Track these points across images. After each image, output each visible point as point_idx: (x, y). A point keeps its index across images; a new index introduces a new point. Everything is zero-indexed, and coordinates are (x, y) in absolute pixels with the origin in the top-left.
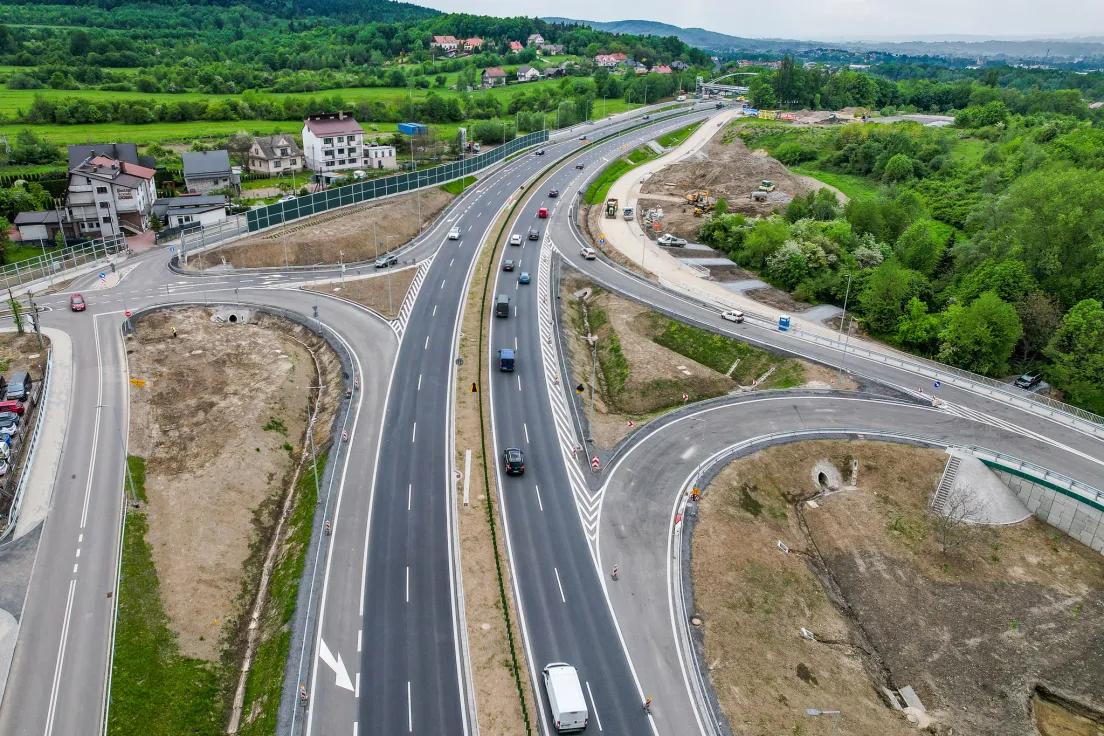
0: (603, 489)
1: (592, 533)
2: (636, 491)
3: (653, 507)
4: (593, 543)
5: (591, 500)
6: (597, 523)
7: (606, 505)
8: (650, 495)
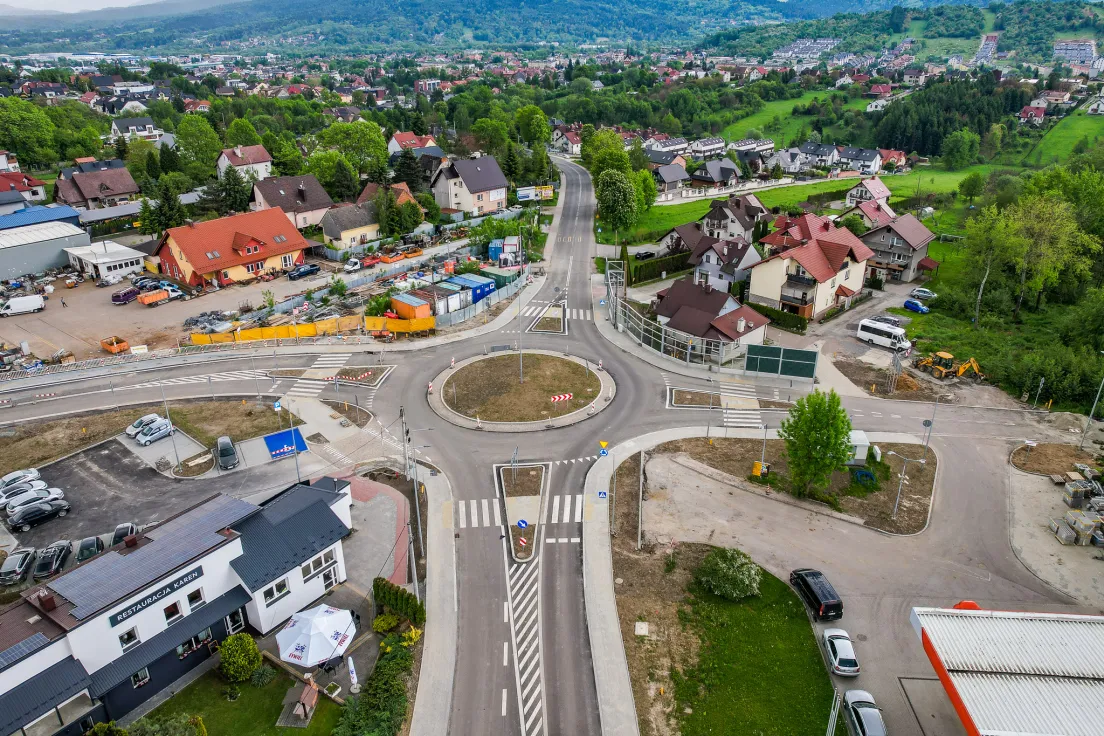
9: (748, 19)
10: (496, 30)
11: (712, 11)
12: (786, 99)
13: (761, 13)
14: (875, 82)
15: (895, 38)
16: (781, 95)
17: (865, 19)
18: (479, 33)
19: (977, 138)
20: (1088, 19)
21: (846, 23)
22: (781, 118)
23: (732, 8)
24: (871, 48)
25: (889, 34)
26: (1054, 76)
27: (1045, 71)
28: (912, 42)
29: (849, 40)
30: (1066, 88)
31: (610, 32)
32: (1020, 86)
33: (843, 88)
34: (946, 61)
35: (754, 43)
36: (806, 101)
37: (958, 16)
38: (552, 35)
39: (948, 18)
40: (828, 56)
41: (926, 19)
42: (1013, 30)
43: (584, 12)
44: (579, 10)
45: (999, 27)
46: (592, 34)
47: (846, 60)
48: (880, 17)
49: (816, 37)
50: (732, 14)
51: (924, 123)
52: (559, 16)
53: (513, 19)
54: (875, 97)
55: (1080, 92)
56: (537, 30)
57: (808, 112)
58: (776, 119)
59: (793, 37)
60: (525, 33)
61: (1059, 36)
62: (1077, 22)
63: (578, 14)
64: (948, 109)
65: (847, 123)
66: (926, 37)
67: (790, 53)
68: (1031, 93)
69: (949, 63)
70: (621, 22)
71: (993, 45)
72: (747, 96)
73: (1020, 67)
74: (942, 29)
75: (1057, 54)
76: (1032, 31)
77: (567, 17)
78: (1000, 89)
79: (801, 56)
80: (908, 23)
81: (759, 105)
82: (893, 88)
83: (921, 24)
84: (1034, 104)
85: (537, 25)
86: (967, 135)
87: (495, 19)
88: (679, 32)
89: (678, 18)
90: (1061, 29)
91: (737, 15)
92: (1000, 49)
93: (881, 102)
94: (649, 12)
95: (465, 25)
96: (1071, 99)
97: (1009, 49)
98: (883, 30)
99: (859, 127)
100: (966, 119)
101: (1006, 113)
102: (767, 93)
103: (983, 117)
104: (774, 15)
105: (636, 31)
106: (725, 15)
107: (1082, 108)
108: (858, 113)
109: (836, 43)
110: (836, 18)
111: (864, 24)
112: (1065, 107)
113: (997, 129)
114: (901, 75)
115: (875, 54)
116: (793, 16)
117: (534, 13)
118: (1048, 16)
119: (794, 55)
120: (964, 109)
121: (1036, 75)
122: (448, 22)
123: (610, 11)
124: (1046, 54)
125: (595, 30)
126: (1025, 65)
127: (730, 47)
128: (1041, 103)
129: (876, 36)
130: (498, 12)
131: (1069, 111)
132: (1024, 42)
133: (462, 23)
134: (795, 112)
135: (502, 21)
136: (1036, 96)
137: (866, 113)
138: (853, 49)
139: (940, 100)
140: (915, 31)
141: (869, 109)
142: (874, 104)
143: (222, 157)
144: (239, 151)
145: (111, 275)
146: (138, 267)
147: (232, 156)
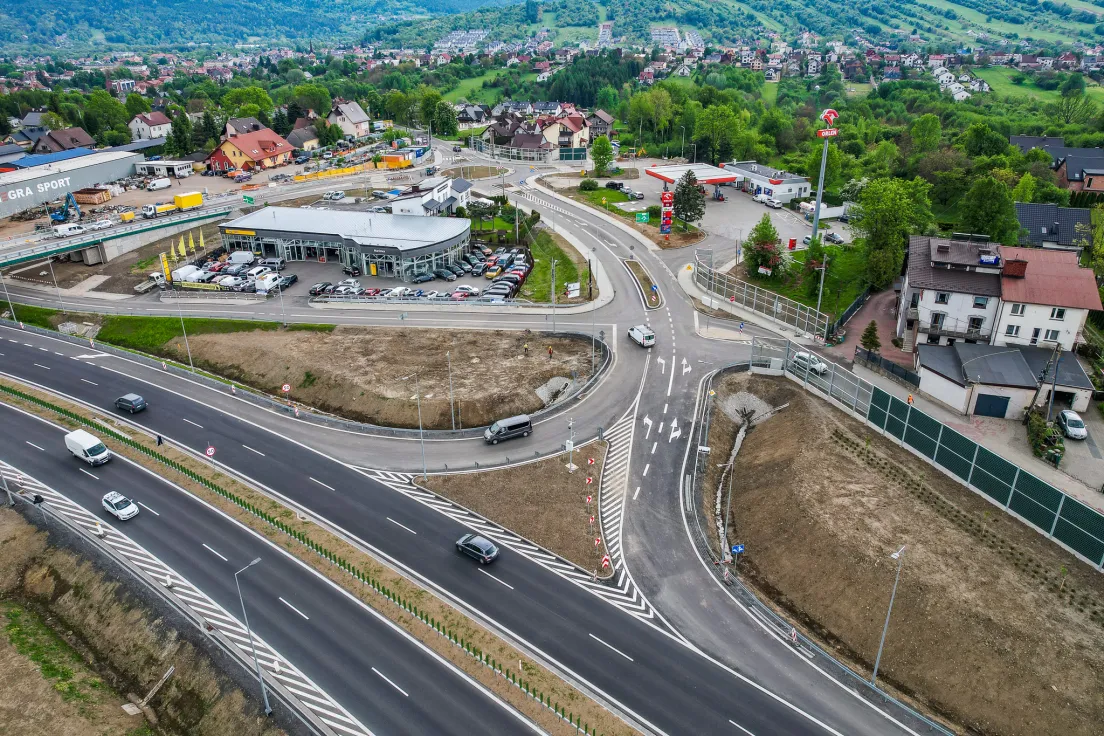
9: (397, 14)
10: (131, 30)
11: (359, 8)
12: (474, 77)
13: (407, 9)
14: (536, 60)
15: (534, 27)
16: (469, 74)
17: (505, 11)
18: (113, 34)
19: (617, 92)
20: (670, 12)
21: (490, 16)
22: (477, 91)
23: (378, 4)
24: (516, 36)
25: (528, 25)
26: (655, 52)
27: (649, 50)
28: (548, 31)
29: (496, 30)
30: (663, 59)
31: (261, 31)
32: (635, 59)
33: (513, 66)
34: (578, 45)
35: (414, 36)
36: (491, 76)
37: (578, 9)
38: (198, 36)
39: (571, 11)
40: (482, 45)
41: (555, 10)
42: (621, 20)
43: (227, 10)
44: (222, 9)
45: (610, 18)
46: (242, 33)
47: (499, 47)
48: (517, 10)
49: (468, 28)
50: (379, 10)
51: (580, 85)
52: (201, 15)
53: (148, 19)
54: (539, 71)
55: (672, 62)
56: (180, 30)
57: (495, 85)
58: (473, 91)
59: (448, 30)
60: (167, 33)
61: (653, 25)
62: (663, 14)
63: (221, 13)
64: (593, 76)
65: (526, 91)
66: (557, 26)
67: (450, 43)
68: (643, 63)
69: (581, 46)
70: (271, 20)
71: (608, 32)
72: (444, 76)
73: (631, 48)
74: (569, 20)
75: (654, 38)
76: (634, 21)
77: (209, 16)
78: (623, 61)
79: (459, 46)
80: (541, 15)
81: (455, 82)
82: (551, 65)
83: (552, 15)
84: (646, 70)
85: (178, 25)
86: (611, 90)
87: (126, 19)
88: (332, 29)
89: (327, 15)
90: (653, 19)
91: (385, 11)
92: (614, 35)
93: (546, 75)
94: (295, 9)
95: (91, 25)
96: (668, 66)
97: (621, 35)
98: (523, 21)
99: (535, 93)
100: (607, 81)
101: (630, 78)
102: (458, 73)
103: (616, 79)
104: (420, 9)
105: (288, 29)
106: (373, 11)
107: (675, 73)
108: (532, 83)
109: (487, 32)
110: (481, 12)
111: (505, 17)
112: (665, 72)
113: (626, 86)
114: (553, 54)
115: (520, 42)
116: (437, 10)
117: (171, 12)
118: (643, 9)
119: (453, 46)
120: (604, 75)
121: (644, 52)
122: (69, 22)
123: (254, 9)
124: (647, 38)
125: (245, 30)
126: (634, 47)
127: (394, 40)
128: (650, 69)
129: (518, 26)
130: (127, 11)
131: (668, 75)
132: (631, 29)
133: (86, 24)
134: (485, 85)
135: (136, 21)
136: (646, 65)
137: (537, 83)
138: (502, 38)
139: (588, 69)
140: (548, 21)
141: (539, 80)
142: (541, 76)
143: (134, 121)
144: (148, 116)
145: (182, 173)
146: (190, 169)
147: (144, 119)
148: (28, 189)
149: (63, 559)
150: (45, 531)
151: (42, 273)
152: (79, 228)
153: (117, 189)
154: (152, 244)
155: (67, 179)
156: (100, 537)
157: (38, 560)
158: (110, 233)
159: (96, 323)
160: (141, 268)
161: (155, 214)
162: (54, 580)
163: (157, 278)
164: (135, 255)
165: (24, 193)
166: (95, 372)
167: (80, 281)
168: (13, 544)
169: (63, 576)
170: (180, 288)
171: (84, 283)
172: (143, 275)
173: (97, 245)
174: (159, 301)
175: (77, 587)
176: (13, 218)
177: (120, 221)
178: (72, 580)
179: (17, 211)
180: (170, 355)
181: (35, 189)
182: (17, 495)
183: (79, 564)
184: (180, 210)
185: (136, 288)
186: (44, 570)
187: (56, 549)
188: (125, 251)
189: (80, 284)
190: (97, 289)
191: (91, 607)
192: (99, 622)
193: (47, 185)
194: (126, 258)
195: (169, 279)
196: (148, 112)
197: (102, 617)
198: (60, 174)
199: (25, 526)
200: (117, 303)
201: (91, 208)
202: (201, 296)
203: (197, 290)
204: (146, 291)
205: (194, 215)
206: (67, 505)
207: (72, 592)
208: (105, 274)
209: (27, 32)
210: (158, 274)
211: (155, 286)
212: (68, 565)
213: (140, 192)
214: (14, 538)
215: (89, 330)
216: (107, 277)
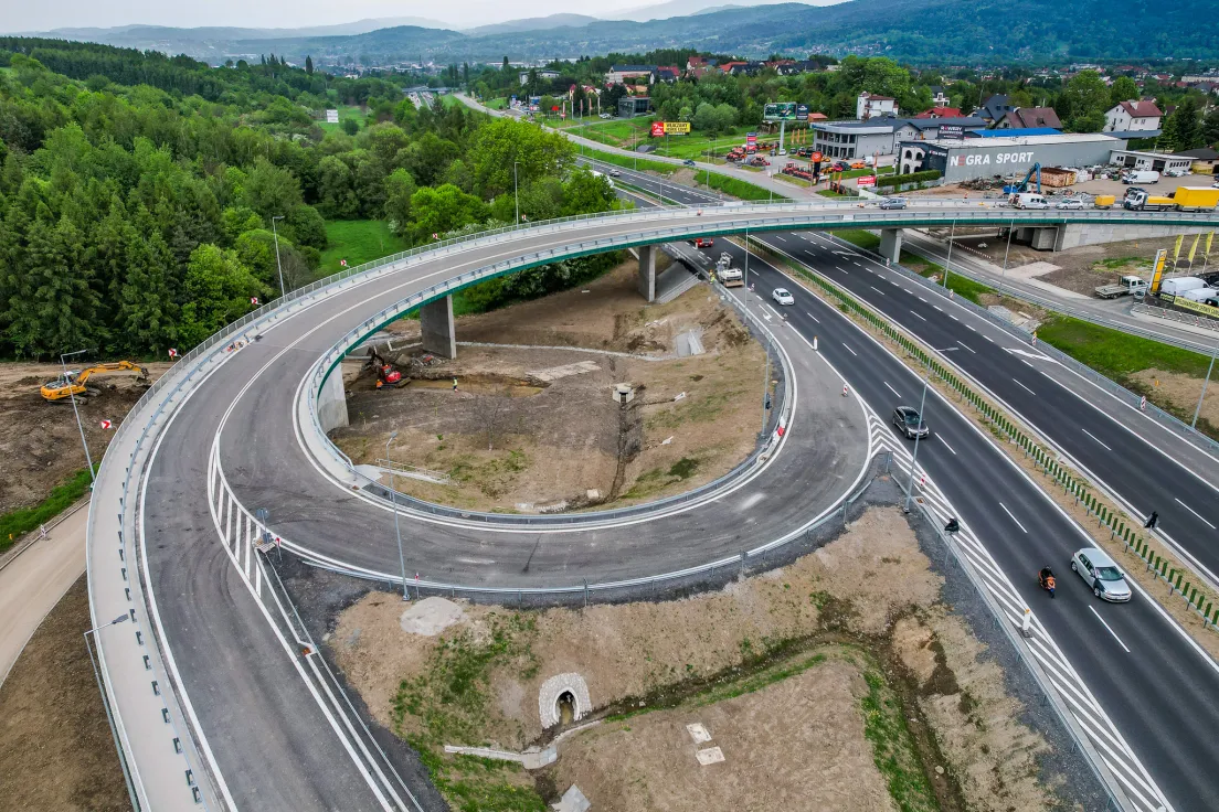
0: (870, 455)
1: (872, 421)
2: (831, 455)
3: (808, 443)
4: (870, 413)
5: (882, 445)
6: (870, 427)
7: (865, 440)
8: (812, 453)
53: (1126, 30)
85: (1161, 36)
87: (1101, 30)
95: (1060, 37)
122: (1039, 33)
133: (1056, 35)
143: (1115, 110)
144: (1135, 105)
145: (1174, 170)
146: (1186, 168)
147: (1129, 109)
148: (987, 156)
149: (954, 633)
150: (941, 574)
151: (981, 245)
152: (1043, 201)
153: (1083, 175)
154: (1126, 242)
155: (1030, 154)
156: (1021, 632)
157: (919, 613)
158: (1078, 216)
159: (1036, 317)
160: (1109, 266)
161: (1142, 205)
162: (936, 659)
163: (1134, 283)
164: (1101, 250)
165: (982, 160)
166: (1033, 376)
167: (1022, 264)
168: (894, 568)
169: (950, 663)
170: (1171, 305)
171: (1027, 267)
172: (1111, 276)
173: (1056, 227)
174: (1130, 314)
175: (967, 697)
176: (963, 185)
177: (1093, 205)
178: (963, 680)
179: (968, 179)
180: (1138, 389)
181: (993, 158)
182: (914, 499)
183: (981, 658)
184: (1177, 209)
185: (1098, 289)
186: (925, 635)
187: (950, 612)
188: (1088, 242)
189: (1021, 267)
190: (1043, 278)
191: (985, 750)
192: (993, 790)
193: (1007, 156)
194: (1088, 251)
195: (1156, 286)
196: (1136, 99)
197: (1002, 785)
198: (1026, 147)
199: (915, 550)
200: (1069, 300)
201: (1049, 189)
202: (1201, 324)
203: (1198, 314)
204: (1110, 297)
205: (1201, 218)
206: (976, 551)
207: (957, 698)
208: (1054, 263)
209: (995, 43)
210: (1136, 279)
211: (1125, 294)
212: (962, 650)
213: (1111, 181)
214: (898, 562)
215: (1024, 322)
216: (1057, 268)
